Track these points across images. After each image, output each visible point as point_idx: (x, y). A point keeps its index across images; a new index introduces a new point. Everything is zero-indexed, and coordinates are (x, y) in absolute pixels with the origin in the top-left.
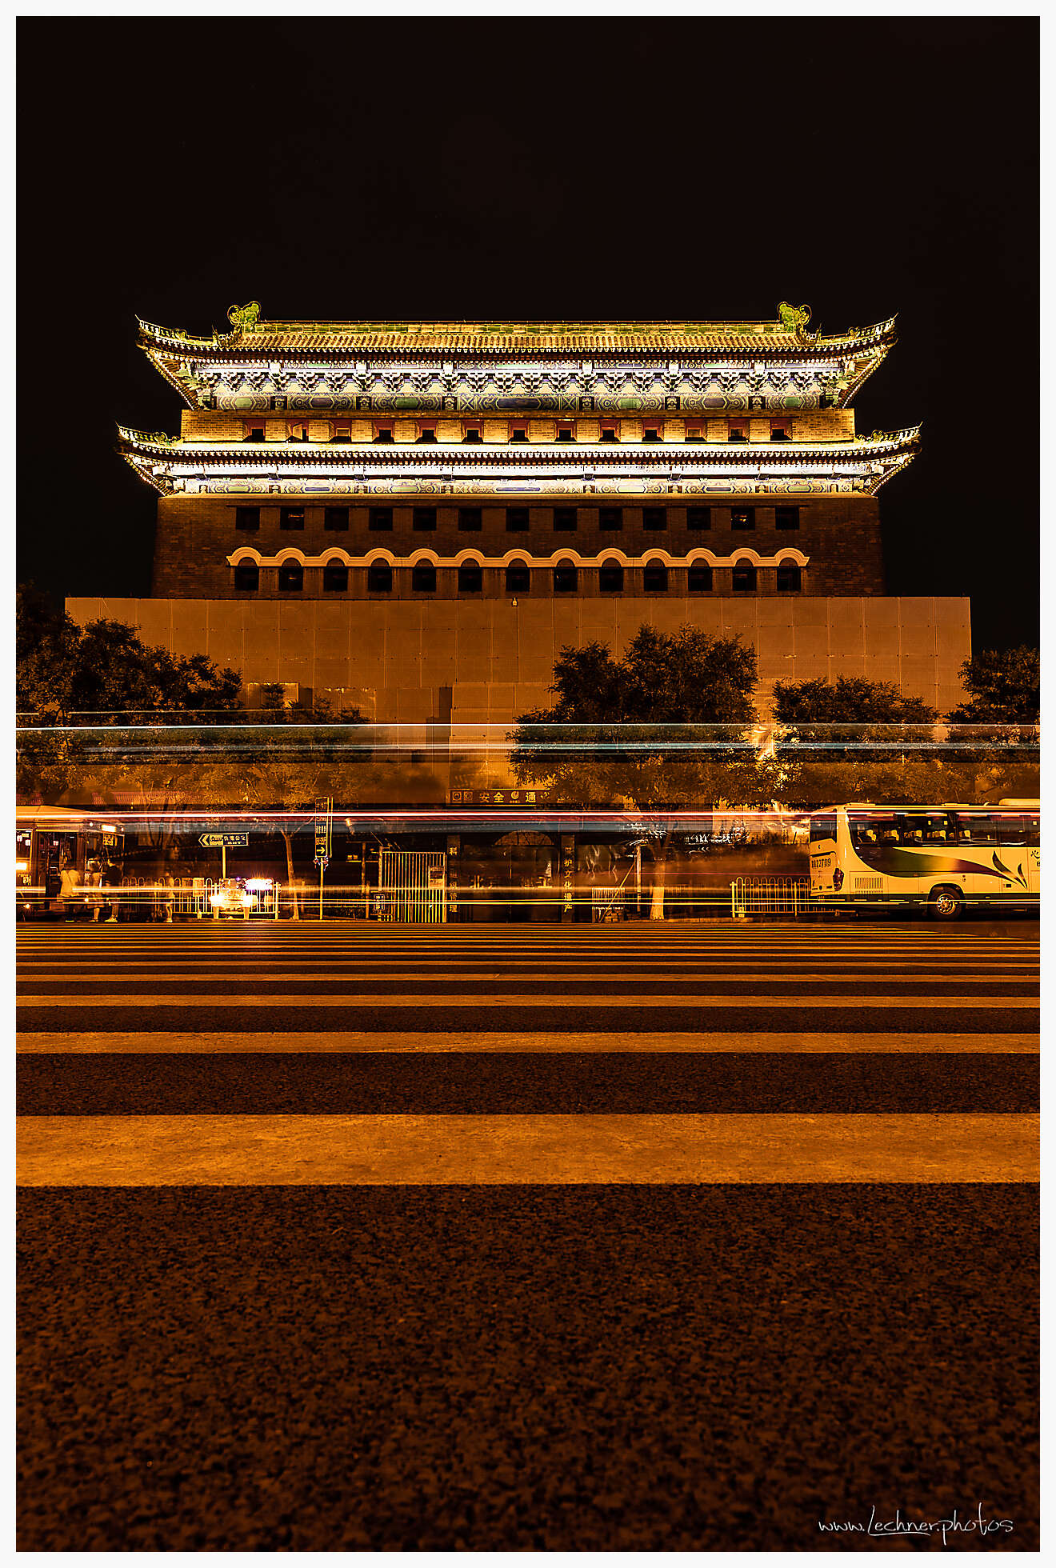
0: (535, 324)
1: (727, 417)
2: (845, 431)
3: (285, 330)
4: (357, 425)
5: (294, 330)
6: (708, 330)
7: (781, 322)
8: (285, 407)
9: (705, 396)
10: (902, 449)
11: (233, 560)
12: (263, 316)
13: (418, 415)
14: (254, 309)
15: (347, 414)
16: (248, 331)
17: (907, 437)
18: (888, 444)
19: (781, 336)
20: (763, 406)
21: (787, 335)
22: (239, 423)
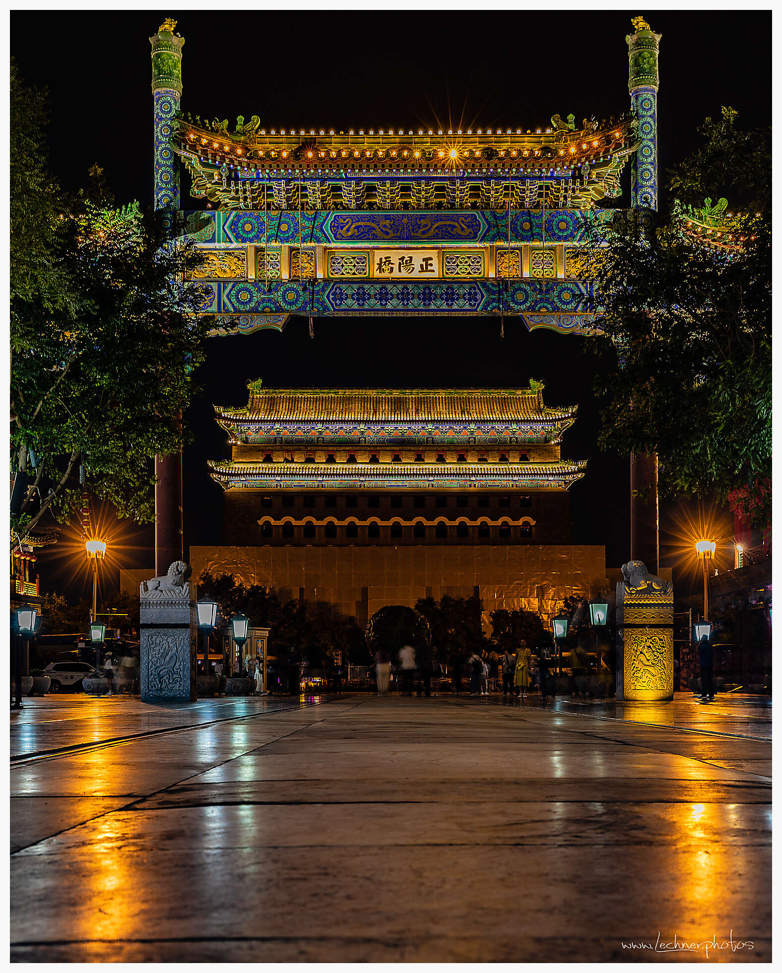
0: (404, 389)
1: (498, 450)
2: (555, 457)
3: (275, 393)
4: (318, 454)
5: (280, 393)
6: (493, 393)
7: (530, 389)
8: (282, 443)
9: (488, 437)
10: (580, 471)
11: (260, 522)
12: (263, 386)
13: (347, 448)
14: (260, 381)
15: (313, 448)
16: (257, 393)
17: (583, 464)
18: (574, 468)
19: (530, 396)
20: (517, 442)
21: (533, 396)
22: (260, 453)
